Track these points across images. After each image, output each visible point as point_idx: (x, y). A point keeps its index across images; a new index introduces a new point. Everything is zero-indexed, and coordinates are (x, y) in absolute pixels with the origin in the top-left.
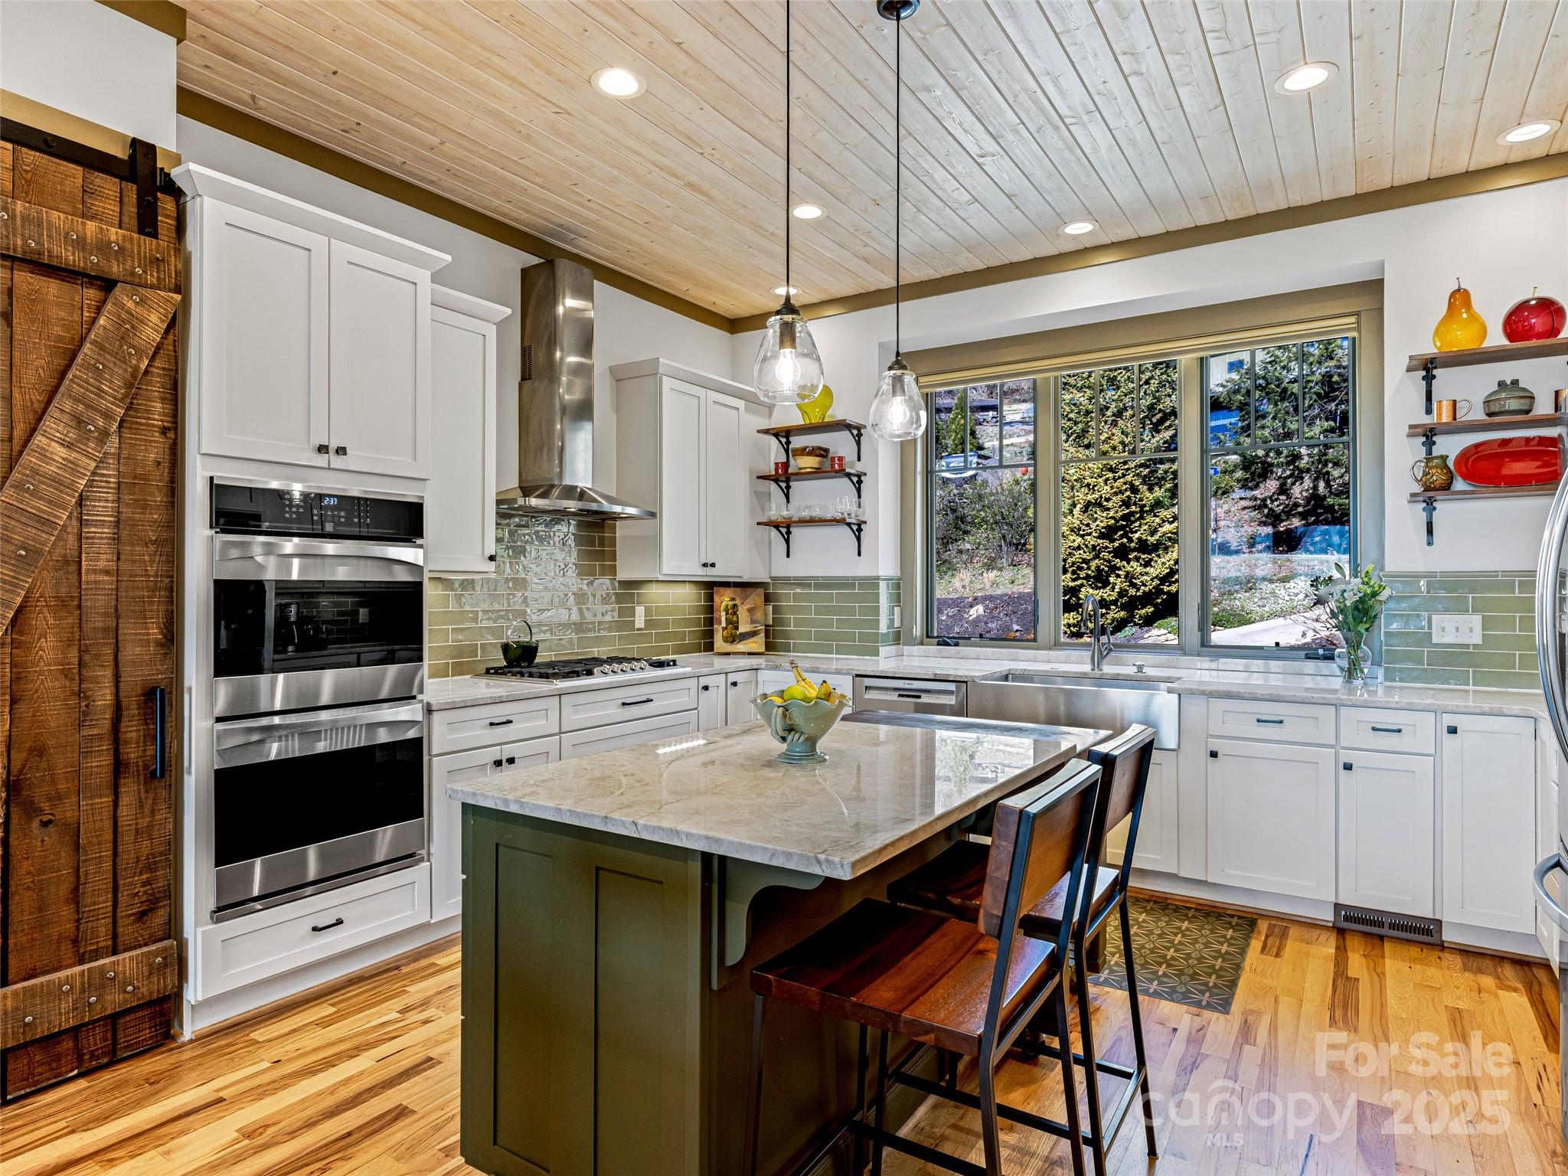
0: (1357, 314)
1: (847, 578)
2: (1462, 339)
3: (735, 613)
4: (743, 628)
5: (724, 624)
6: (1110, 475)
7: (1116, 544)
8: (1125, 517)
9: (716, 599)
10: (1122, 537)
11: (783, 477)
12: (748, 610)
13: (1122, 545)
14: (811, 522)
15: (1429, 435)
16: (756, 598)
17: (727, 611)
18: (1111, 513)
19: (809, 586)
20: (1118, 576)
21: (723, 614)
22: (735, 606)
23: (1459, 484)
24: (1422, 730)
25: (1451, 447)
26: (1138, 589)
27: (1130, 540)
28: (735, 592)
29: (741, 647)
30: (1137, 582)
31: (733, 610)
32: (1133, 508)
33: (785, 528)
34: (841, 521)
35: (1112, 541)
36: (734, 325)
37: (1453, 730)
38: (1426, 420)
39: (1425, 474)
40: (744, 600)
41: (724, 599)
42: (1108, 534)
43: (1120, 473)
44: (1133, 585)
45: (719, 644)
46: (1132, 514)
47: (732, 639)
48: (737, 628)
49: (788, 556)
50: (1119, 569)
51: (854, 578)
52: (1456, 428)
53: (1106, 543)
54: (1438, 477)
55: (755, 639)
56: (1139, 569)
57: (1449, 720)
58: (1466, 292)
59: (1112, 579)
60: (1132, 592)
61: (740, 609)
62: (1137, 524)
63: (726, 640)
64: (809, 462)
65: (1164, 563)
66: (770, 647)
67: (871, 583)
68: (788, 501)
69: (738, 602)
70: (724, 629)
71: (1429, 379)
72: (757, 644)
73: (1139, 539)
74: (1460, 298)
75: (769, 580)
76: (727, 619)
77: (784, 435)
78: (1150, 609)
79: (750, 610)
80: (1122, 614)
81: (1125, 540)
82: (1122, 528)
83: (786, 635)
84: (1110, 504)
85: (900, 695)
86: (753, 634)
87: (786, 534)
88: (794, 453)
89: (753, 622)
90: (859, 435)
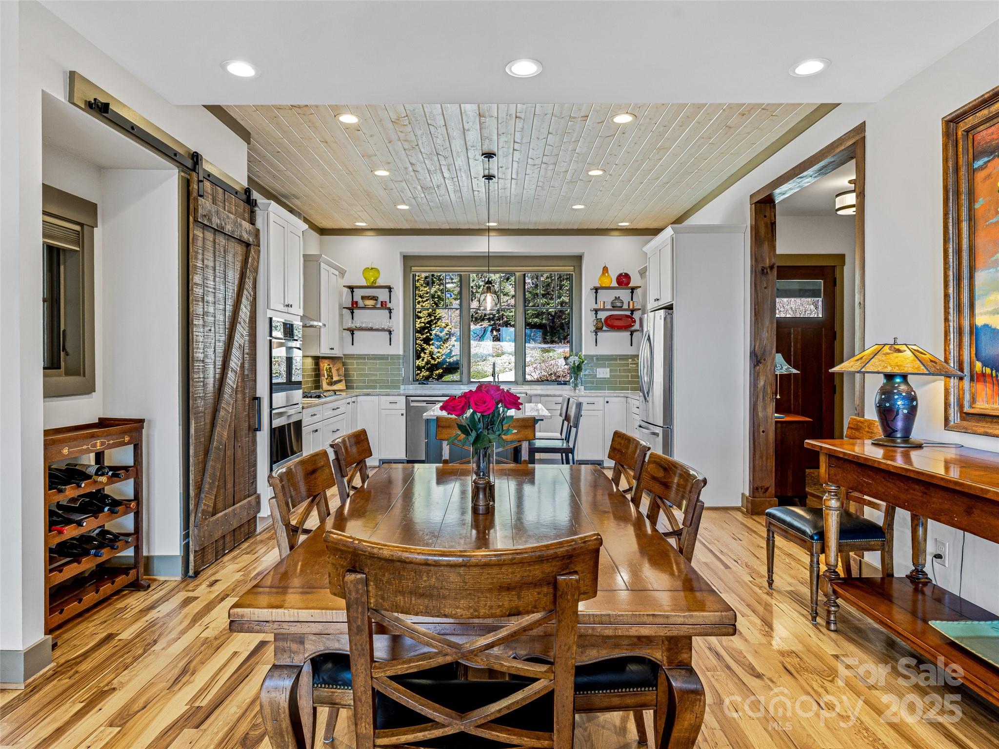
0: (574, 266)
1: (384, 355)
2: (606, 282)
3: (331, 371)
4: (335, 378)
5: (326, 377)
6: (420, 299)
7: (424, 336)
8: (429, 323)
9: (321, 365)
10: (427, 333)
11: (353, 307)
12: (336, 370)
13: (427, 336)
14: (361, 329)
15: (596, 311)
16: (339, 365)
17: (327, 370)
18: (423, 320)
19: (364, 359)
21: (325, 372)
22: (330, 368)
23: (605, 328)
24: (600, 401)
25: (603, 315)
26: (435, 360)
27: (431, 334)
28: (329, 362)
29: (335, 387)
30: (435, 357)
31: (330, 370)
33: (352, 331)
34: (383, 330)
35: (423, 334)
36: (323, 231)
37: (607, 402)
38: (596, 307)
39: (596, 324)
40: (334, 365)
41: (325, 365)
42: (421, 331)
43: (424, 299)
44: (433, 358)
45: (325, 386)
46: (432, 321)
47: (331, 383)
48: (332, 379)
49: (353, 344)
51: (388, 355)
52: (604, 310)
53: (420, 335)
54: (599, 325)
55: (341, 383)
56: (436, 350)
57: (607, 399)
58: (607, 268)
59: (422, 355)
60: (433, 362)
61: (332, 369)
62: (434, 326)
63: (328, 384)
64: (370, 303)
65: (447, 347)
66: (348, 387)
67: (395, 357)
68: (353, 318)
69: (331, 366)
70: (327, 379)
71: (596, 292)
72: (341, 386)
73: (436, 335)
74: (605, 269)
75: (342, 356)
76: (327, 374)
77: (352, 288)
78: (441, 371)
79: (338, 370)
80: (428, 373)
82: (427, 328)
83: (351, 381)
84: (421, 315)
85: (426, 403)
86: (340, 381)
87: (353, 334)
88: (363, 298)
89: (339, 375)
90: (390, 292)
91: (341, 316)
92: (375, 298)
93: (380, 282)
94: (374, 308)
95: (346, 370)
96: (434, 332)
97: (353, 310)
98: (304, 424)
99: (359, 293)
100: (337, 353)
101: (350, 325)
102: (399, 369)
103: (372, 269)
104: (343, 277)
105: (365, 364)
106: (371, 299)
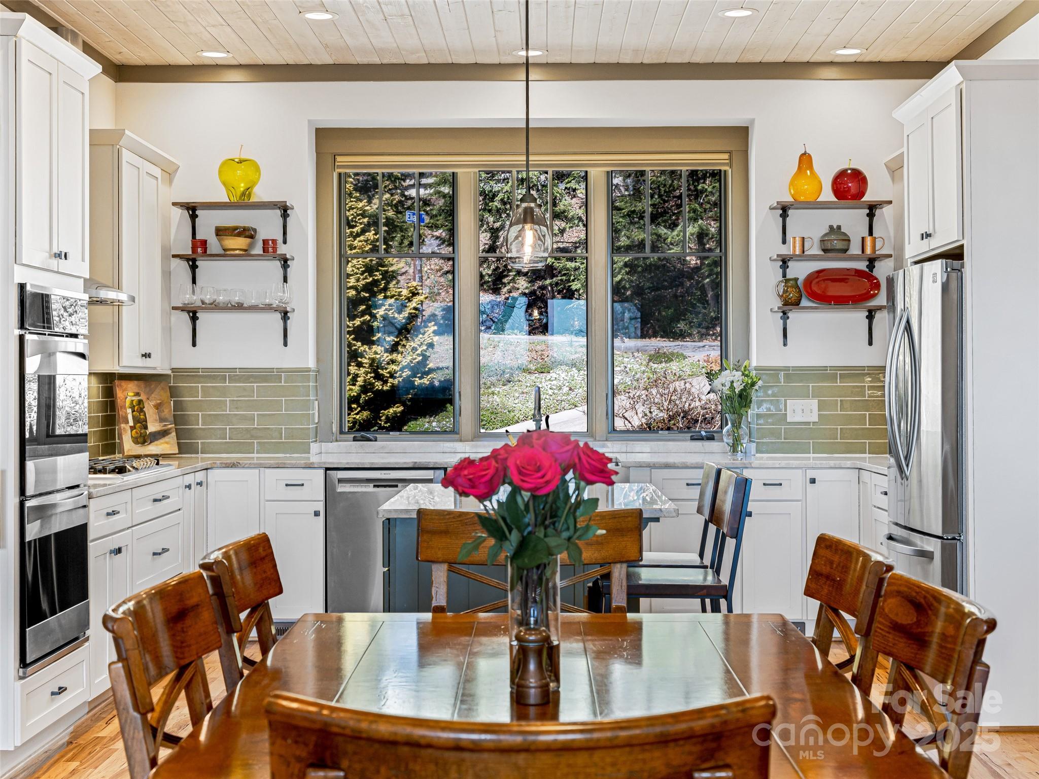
0: (730, 152)
1: (271, 370)
2: (806, 190)
3: (141, 410)
4: (153, 427)
5: (131, 423)
7: (357, 322)
8: (368, 288)
9: (119, 394)
10: (363, 313)
11: (196, 254)
12: (155, 406)
13: (363, 323)
14: (215, 307)
15: (784, 261)
16: (160, 394)
17: (132, 407)
19: (223, 379)
20: (360, 365)
21: (129, 411)
22: (140, 402)
23: (805, 302)
24: (795, 480)
25: (800, 271)
26: (386, 382)
27: (373, 316)
28: (139, 386)
29: (154, 448)
30: (384, 373)
31: (139, 407)
32: (377, 275)
33: (193, 313)
34: (268, 308)
36: (122, 71)
37: (813, 481)
38: (785, 250)
39: (785, 291)
40: (149, 394)
41: (127, 395)
44: (378, 377)
45: (129, 446)
46: (375, 283)
47: (143, 439)
48: (146, 428)
49: (194, 344)
50: (362, 356)
51: (280, 370)
52: (803, 256)
54: (793, 295)
55: (166, 439)
56: (386, 357)
57: (811, 474)
58: (809, 156)
60: (378, 385)
61: (146, 405)
62: (381, 296)
63: (136, 441)
64: (236, 243)
65: (414, 349)
66: (184, 448)
67: (296, 375)
68: (194, 282)
69: (143, 397)
70: (132, 428)
71: (784, 216)
72: (168, 445)
73: (385, 318)
74: (805, 160)
75: (169, 372)
76: (133, 417)
77: (192, 210)
78: (398, 409)
79: (158, 407)
80: (366, 414)
81: (367, 317)
82: (363, 301)
83: (190, 434)
85: (375, 486)
86: (164, 433)
87: (194, 319)
88: (220, 232)
89: (162, 420)
90: (285, 216)
91: (167, 275)
92: (248, 233)
93: (260, 194)
94: (246, 254)
95: (178, 406)
96: (380, 312)
97: (194, 260)
98: (92, 534)
99: (208, 222)
100: (158, 365)
101: (186, 296)
102: (307, 405)
103: (240, 162)
104: (171, 182)
105: (224, 392)
106: (239, 235)
